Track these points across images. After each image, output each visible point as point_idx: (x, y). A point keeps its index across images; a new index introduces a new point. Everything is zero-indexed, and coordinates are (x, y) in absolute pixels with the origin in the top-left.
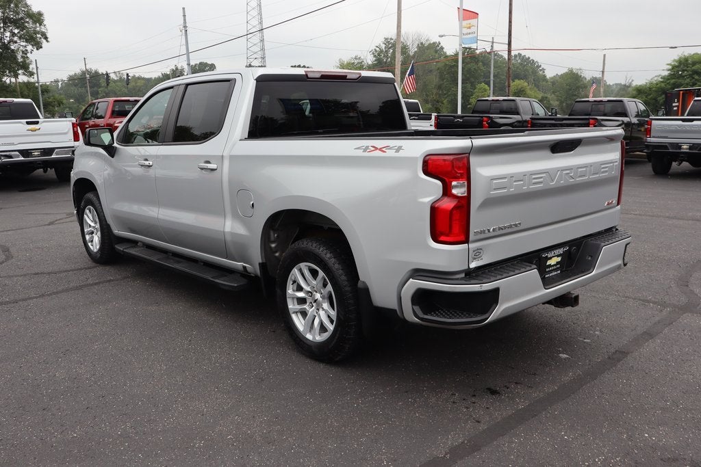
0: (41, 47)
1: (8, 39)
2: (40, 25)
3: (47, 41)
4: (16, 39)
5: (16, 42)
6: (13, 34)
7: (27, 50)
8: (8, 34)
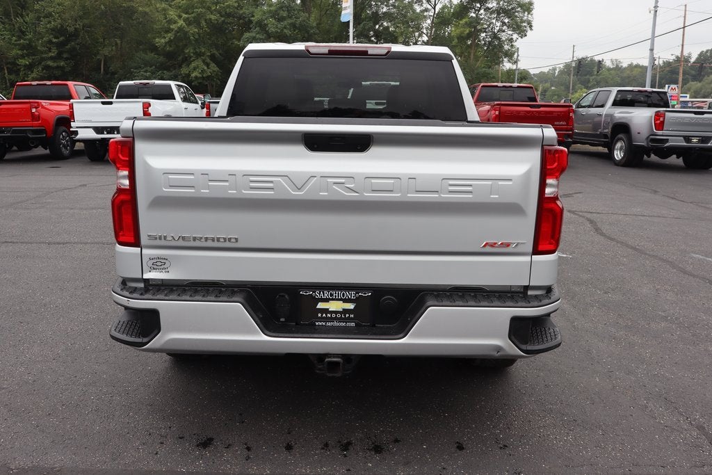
0: (526, 35)
1: (498, 28)
2: (528, 14)
3: (531, 29)
4: (505, 28)
5: (504, 31)
6: (504, 24)
7: (512, 39)
8: (499, 24)
